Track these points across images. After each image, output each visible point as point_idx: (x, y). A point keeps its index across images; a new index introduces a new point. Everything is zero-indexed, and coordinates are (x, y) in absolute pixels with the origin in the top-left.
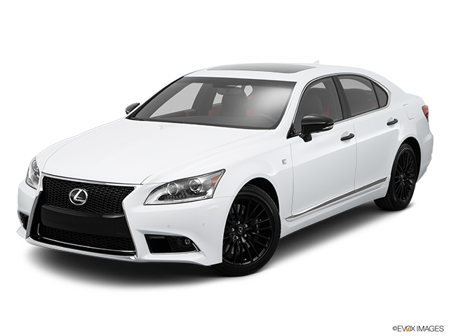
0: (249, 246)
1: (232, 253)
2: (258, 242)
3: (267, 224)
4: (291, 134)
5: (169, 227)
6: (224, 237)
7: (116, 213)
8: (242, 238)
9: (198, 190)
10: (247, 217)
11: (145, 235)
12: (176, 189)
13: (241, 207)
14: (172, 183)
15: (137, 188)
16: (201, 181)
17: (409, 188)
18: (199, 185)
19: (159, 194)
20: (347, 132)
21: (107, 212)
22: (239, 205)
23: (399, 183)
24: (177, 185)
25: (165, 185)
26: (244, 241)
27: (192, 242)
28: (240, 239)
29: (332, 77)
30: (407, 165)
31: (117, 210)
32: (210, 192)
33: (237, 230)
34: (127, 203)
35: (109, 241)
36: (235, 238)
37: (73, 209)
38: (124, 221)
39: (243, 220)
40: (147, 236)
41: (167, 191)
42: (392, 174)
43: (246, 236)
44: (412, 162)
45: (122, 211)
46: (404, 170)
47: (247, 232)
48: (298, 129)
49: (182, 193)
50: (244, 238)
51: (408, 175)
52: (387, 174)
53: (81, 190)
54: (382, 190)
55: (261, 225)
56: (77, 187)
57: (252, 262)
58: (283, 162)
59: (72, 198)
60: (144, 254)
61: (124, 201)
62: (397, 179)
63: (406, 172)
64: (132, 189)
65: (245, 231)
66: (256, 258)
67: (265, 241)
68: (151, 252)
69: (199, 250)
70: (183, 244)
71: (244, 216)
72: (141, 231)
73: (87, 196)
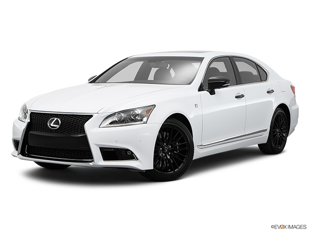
0: (172, 162)
1: (161, 166)
2: (178, 158)
3: (184, 146)
4: (201, 89)
5: (116, 142)
6: (154, 153)
7: (80, 133)
8: (167, 155)
9: (137, 118)
10: (170, 141)
11: (100, 148)
12: (122, 117)
13: (166, 134)
14: (119, 113)
15: (95, 116)
16: (138, 112)
17: (283, 140)
18: (137, 115)
19: (110, 120)
20: (239, 93)
21: (74, 133)
22: (165, 133)
23: (276, 135)
24: (122, 115)
25: (113, 114)
26: (169, 157)
27: (132, 153)
28: (166, 155)
29: (229, 57)
30: (281, 123)
31: (81, 131)
32: (145, 119)
33: (163, 150)
34: (88, 126)
35: (74, 153)
36: (163, 155)
37: (50, 132)
38: (85, 138)
39: (168, 142)
40: (101, 149)
41: (115, 119)
42: (270, 127)
43: (170, 153)
44: (285, 122)
45: (84, 132)
46: (279, 126)
47: (171, 151)
48: (206, 86)
49: (126, 120)
50: (169, 155)
51: (282, 130)
52: (268, 127)
53: (56, 119)
54: (264, 138)
55: (181, 147)
56: (53, 117)
57: (174, 172)
58: (195, 105)
59: (50, 125)
60: (99, 161)
61: (85, 125)
62: (274, 132)
63: (280, 128)
64: (91, 116)
65: (169, 151)
66: (177, 169)
67: (183, 158)
68: (104, 160)
69: (138, 159)
70: (127, 154)
71: (168, 140)
72: (97, 145)
73: (60, 122)
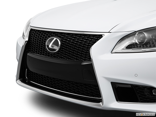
5: (136, 75)
7: (85, 60)
12: (144, 38)
14: (141, 32)
15: (106, 36)
19: (127, 43)
24: (146, 34)
25: (132, 34)
31: (85, 57)
34: (94, 50)
37: (49, 56)
40: (114, 84)
41: (135, 40)
45: (90, 59)
49: (151, 42)
53: (55, 39)
56: (52, 36)
59: (48, 46)
64: (100, 37)
72: (107, 79)
73: (60, 43)
